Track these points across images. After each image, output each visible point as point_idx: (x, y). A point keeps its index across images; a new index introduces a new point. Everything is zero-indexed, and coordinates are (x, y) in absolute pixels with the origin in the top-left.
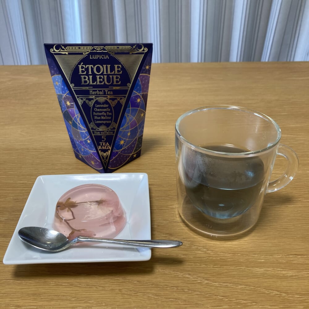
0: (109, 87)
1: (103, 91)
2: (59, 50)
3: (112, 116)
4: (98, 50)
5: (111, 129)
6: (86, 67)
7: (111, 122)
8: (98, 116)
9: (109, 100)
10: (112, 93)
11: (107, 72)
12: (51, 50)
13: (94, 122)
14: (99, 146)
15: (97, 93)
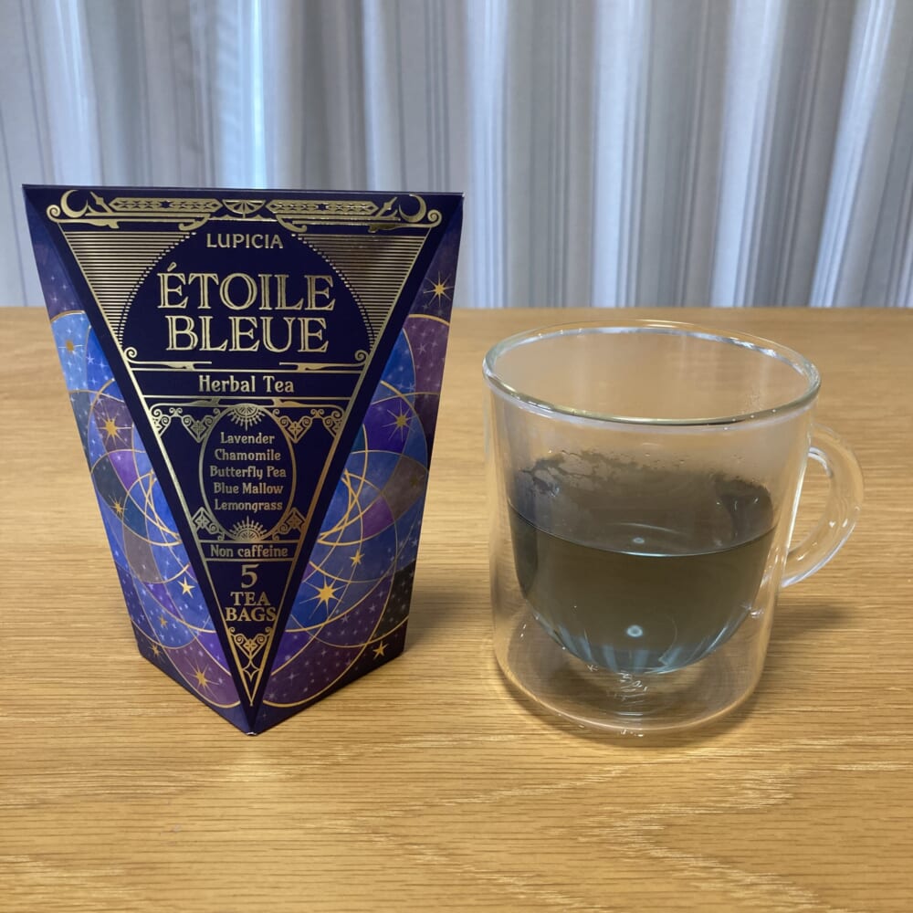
0: (281, 364)
1: (253, 377)
2: (85, 210)
3: (285, 482)
4: (240, 216)
5: (282, 537)
6: (187, 281)
7: (285, 506)
8: (231, 481)
9: (279, 416)
10: (290, 387)
11: (273, 301)
12: (52, 210)
13: (212, 506)
14: (228, 609)
15: (228, 387)
